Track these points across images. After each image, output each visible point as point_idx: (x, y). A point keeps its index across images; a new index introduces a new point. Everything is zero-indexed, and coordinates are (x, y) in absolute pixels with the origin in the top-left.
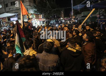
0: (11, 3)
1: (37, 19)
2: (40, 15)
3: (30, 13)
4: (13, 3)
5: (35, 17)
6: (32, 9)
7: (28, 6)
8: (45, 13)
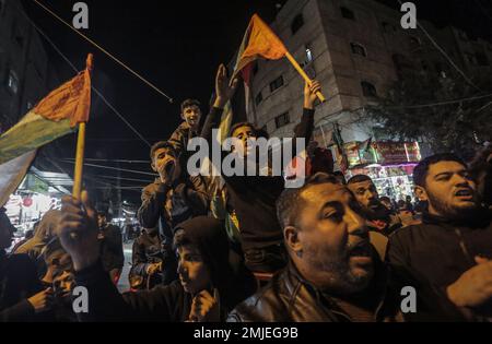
0: (277, 119)
1: (395, 167)
2: (411, 144)
3: (352, 143)
4: (281, 121)
5: (377, 156)
6: (359, 121)
7: (340, 112)
8: (438, 125)
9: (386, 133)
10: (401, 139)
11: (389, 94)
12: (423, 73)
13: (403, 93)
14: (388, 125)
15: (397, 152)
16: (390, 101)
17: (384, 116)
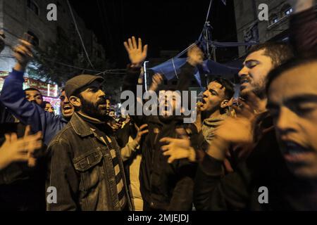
2: (53, 86)
9: (37, 73)
10: (47, 81)
11: (47, 49)
12: (72, 47)
13: (56, 52)
14: (40, 69)
15: (42, 88)
16: (47, 54)
17: (40, 62)
